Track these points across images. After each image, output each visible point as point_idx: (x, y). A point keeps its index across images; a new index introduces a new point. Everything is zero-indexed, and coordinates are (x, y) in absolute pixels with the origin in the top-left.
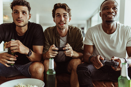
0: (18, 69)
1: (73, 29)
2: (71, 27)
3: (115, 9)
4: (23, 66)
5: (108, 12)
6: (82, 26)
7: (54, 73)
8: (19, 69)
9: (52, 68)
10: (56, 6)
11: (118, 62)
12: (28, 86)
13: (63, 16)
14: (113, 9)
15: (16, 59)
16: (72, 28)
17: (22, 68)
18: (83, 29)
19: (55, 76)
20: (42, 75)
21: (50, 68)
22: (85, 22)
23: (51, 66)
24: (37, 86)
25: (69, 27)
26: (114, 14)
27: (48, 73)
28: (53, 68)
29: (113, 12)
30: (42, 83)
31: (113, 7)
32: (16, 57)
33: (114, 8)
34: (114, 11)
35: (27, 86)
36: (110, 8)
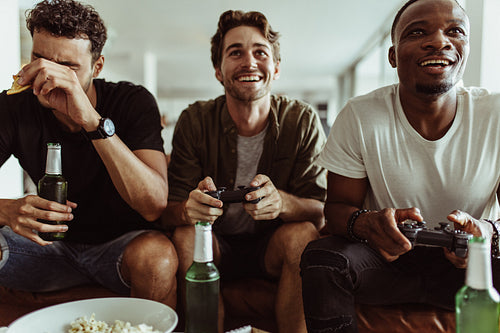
0: (78, 260)
1: (287, 109)
2: (279, 103)
3: (455, 36)
4: (95, 249)
5: (425, 48)
6: (321, 99)
7: (214, 276)
8: (82, 260)
9: (204, 258)
10: (228, 18)
11: (470, 233)
12: (118, 328)
13: (254, 53)
14: (447, 33)
15: (71, 216)
16: (284, 104)
17: (95, 259)
18: (323, 107)
19: (216, 289)
20: (172, 286)
21: (197, 259)
22: (331, 83)
23: (203, 252)
24: (149, 325)
25: (274, 102)
26: (451, 55)
27: (190, 277)
28: (209, 257)
29: (448, 47)
30: (168, 316)
31: (446, 26)
32: (70, 210)
33: (453, 30)
34: (451, 41)
35: (112, 324)
36: (435, 32)
